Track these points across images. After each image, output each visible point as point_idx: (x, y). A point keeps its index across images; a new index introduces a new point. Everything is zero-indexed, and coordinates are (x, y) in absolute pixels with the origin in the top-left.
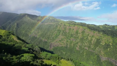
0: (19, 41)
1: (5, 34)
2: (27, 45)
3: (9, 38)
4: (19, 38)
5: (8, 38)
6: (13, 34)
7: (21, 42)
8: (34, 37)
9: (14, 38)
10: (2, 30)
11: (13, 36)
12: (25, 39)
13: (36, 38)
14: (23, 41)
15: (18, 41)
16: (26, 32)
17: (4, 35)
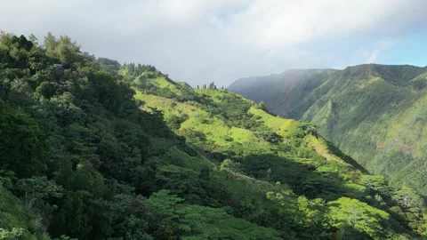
0: (334, 159)
1: (289, 132)
2: (365, 178)
3: (302, 147)
4: (334, 150)
5: (298, 145)
6: (315, 134)
7: (342, 162)
8: (401, 154)
9: (318, 146)
10: (284, 120)
11: (313, 138)
12: (360, 157)
13: (409, 159)
14: (348, 159)
15: (331, 158)
16: (365, 132)
17: (286, 134)
